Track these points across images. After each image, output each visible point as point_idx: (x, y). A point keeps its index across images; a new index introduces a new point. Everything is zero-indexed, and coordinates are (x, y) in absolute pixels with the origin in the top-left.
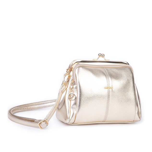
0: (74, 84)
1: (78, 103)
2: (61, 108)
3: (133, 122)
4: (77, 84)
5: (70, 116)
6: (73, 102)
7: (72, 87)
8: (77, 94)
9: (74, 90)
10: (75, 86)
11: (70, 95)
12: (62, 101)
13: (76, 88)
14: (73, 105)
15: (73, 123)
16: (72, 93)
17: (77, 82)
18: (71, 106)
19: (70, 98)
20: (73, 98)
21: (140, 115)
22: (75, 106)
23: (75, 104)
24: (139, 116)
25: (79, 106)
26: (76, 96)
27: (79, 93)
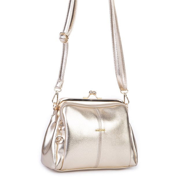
0: (63, 126)
1: (66, 147)
2: (46, 153)
3: (129, 167)
4: (65, 126)
5: (57, 161)
6: (60, 146)
7: (60, 129)
8: (66, 137)
9: (63, 132)
10: (63, 128)
11: (57, 138)
12: (48, 144)
13: (64, 130)
14: (60, 149)
15: (60, 170)
16: (60, 135)
17: (65, 123)
18: (58, 150)
19: (57, 142)
20: (60, 141)
21: (136, 159)
22: (62, 151)
23: (63, 148)
24: (134, 161)
25: (67, 150)
26: (64, 138)
27: (67, 135)
